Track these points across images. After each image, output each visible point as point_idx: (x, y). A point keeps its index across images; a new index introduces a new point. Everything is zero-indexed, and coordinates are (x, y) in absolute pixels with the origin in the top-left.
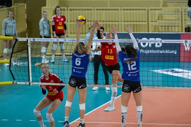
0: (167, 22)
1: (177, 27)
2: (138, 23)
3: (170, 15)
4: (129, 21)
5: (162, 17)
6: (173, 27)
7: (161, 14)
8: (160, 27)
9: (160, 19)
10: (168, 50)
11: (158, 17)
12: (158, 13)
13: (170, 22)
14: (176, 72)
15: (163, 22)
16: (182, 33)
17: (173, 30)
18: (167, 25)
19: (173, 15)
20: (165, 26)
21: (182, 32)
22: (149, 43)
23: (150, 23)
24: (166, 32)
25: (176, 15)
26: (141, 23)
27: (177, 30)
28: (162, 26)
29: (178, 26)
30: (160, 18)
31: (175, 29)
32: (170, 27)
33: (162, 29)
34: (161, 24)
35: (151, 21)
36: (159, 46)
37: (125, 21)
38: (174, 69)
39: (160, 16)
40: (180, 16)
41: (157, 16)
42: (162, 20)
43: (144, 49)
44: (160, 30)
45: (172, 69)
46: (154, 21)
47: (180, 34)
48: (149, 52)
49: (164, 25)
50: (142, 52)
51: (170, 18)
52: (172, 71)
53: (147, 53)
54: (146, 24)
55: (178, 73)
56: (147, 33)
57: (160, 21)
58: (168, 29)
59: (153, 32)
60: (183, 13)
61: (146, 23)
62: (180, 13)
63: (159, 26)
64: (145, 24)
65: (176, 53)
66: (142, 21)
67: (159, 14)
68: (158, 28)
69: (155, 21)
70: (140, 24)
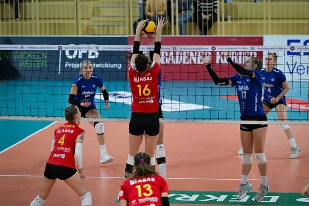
0: (106, 19)
1: (121, 28)
2: (61, 21)
3: (111, 9)
4: (47, 18)
5: (98, 11)
6: (116, 28)
7: (97, 8)
8: (96, 28)
9: (96, 16)
10: (108, 63)
11: (93, 12)
12: (92, 6)
13: (111, 19)
14: (120, 97)
15: (101, 19)
16: (129, 36)
17: (116, 32)
18: (106, 23)
19: (116, 9)
20: (103, 26)
21: (130, 34)
22: (78, 51)
23: (81, 21)
24: (105, 35)
25: (121, 9)
26: (66, 21)
27: (121, 32)
28: (98, 26)
29: (124, 26)
30: (96, 13)
31: (119, 30)
32: (111, 28)
33: (98, 30)
34: (96, 24)
35: (82, 19)
36: (94, 57)
37: (41, 19)
38: (118, 92)
39: (96, 9)
40: (126, 9)
41: (91, 10)
42: (98, 16)
43: (72, 61)
44: (96, 32)
45: (115, 92)
46: (86, 17)
47: (126, 38)
48: (78, 67)
49: (101, 24)
50: (68, 66)
51: (111, 14)
52: (115, 95)
53: (75, 68)
54: (74, 24)
55: (124, 97)
56: (76, 36)
57: (96, 19)
58: (108, 30)
59: (84, 34)
60: (131, 6)
61: (74, 21)
62: (126, 6)
63: (94, 26)
64: (72, 24)
65: (120, 67)
66: (64, 19)
67: (94, 8)
68: (92, 29)
69: (87, 19)
70: (64, 23)
